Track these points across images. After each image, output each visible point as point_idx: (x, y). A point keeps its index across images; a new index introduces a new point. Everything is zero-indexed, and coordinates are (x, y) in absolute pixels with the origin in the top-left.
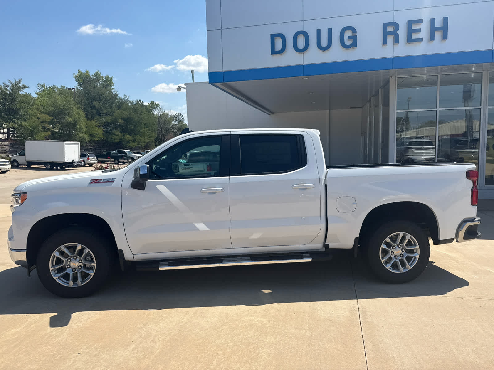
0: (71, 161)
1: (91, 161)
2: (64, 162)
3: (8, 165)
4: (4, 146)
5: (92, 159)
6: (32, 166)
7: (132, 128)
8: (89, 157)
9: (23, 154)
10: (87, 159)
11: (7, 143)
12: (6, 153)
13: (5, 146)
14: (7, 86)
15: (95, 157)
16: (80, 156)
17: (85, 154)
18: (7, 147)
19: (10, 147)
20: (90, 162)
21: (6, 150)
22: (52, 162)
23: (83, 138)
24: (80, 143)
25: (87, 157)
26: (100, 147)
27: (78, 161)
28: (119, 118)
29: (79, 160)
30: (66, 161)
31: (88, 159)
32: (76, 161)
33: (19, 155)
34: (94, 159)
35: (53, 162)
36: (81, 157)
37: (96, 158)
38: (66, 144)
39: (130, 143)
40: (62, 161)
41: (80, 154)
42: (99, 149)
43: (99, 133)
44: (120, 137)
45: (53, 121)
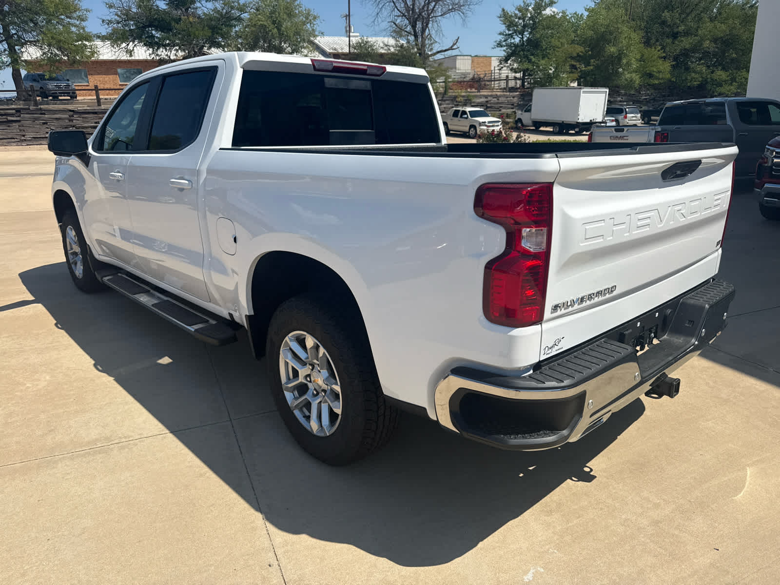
0: (589, 121)
1: (629, 121)
2: (577, 122)
3: (498, 126)
4: (512, 98)
5: (633, 117)
6: (542, 129)
7: (734, 55)
8: (626, 114)
9: (529, 110)
10: (623, 116)
11: (517, 93)
12: (513, 108)
13: (514, 97)
14: (528, 4)
15: (637, 113)
16: (605, 112)
17: (622, 109)
18: (516, 100)
19: (520, 100)
20: (628, 123)
21: (513, 105)
22: (561, 122)
23: (631, 81)
24: (608, 90)
25: (624, 113)
26: (664, 96)
27: (601, 120)
28: (708, 39)
29: (604, 118)
30: (580, 121)
31: (626, 117)
32: (597, 121)
33: (525, 111)
34: (636, 117)
35: (563, 122)
36: (606, 114)
37: (639, 115)
38: (584, 92)
39: (721, 86)
40: (574, 121)
41: (605, 110)
42: (662, 99)
43: (664, 69)
44: (704, 76)
45: (587, 54)
